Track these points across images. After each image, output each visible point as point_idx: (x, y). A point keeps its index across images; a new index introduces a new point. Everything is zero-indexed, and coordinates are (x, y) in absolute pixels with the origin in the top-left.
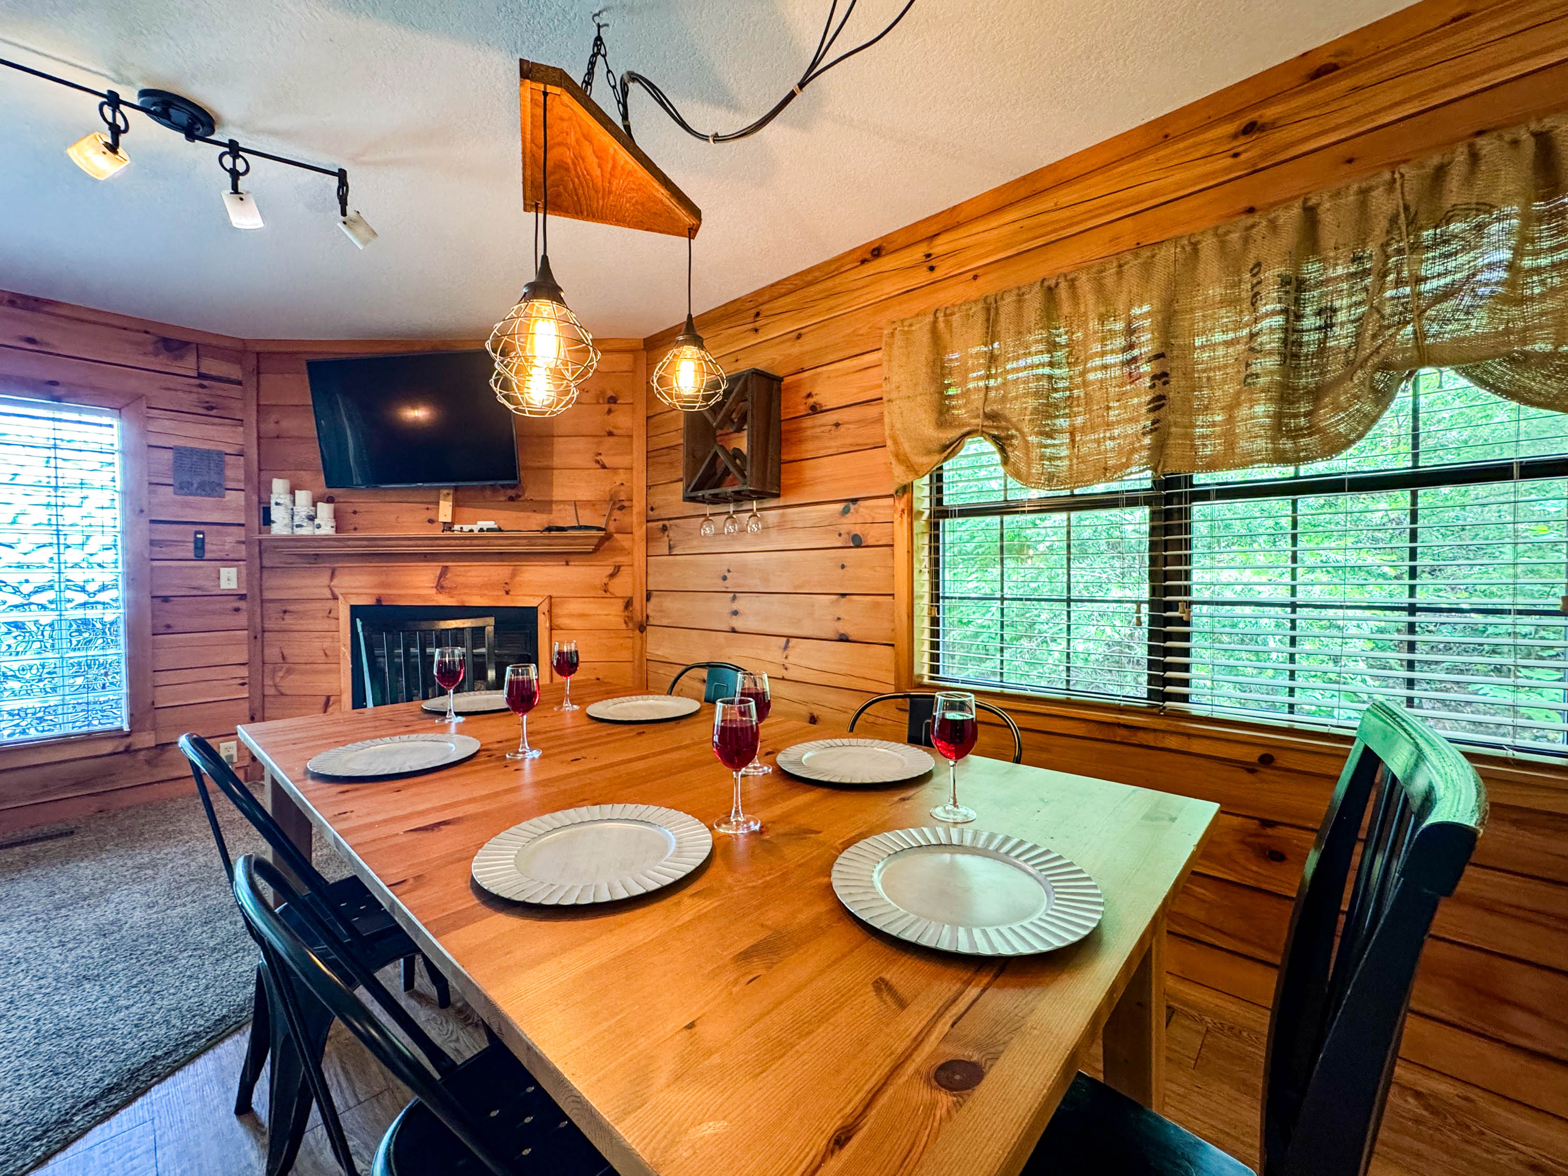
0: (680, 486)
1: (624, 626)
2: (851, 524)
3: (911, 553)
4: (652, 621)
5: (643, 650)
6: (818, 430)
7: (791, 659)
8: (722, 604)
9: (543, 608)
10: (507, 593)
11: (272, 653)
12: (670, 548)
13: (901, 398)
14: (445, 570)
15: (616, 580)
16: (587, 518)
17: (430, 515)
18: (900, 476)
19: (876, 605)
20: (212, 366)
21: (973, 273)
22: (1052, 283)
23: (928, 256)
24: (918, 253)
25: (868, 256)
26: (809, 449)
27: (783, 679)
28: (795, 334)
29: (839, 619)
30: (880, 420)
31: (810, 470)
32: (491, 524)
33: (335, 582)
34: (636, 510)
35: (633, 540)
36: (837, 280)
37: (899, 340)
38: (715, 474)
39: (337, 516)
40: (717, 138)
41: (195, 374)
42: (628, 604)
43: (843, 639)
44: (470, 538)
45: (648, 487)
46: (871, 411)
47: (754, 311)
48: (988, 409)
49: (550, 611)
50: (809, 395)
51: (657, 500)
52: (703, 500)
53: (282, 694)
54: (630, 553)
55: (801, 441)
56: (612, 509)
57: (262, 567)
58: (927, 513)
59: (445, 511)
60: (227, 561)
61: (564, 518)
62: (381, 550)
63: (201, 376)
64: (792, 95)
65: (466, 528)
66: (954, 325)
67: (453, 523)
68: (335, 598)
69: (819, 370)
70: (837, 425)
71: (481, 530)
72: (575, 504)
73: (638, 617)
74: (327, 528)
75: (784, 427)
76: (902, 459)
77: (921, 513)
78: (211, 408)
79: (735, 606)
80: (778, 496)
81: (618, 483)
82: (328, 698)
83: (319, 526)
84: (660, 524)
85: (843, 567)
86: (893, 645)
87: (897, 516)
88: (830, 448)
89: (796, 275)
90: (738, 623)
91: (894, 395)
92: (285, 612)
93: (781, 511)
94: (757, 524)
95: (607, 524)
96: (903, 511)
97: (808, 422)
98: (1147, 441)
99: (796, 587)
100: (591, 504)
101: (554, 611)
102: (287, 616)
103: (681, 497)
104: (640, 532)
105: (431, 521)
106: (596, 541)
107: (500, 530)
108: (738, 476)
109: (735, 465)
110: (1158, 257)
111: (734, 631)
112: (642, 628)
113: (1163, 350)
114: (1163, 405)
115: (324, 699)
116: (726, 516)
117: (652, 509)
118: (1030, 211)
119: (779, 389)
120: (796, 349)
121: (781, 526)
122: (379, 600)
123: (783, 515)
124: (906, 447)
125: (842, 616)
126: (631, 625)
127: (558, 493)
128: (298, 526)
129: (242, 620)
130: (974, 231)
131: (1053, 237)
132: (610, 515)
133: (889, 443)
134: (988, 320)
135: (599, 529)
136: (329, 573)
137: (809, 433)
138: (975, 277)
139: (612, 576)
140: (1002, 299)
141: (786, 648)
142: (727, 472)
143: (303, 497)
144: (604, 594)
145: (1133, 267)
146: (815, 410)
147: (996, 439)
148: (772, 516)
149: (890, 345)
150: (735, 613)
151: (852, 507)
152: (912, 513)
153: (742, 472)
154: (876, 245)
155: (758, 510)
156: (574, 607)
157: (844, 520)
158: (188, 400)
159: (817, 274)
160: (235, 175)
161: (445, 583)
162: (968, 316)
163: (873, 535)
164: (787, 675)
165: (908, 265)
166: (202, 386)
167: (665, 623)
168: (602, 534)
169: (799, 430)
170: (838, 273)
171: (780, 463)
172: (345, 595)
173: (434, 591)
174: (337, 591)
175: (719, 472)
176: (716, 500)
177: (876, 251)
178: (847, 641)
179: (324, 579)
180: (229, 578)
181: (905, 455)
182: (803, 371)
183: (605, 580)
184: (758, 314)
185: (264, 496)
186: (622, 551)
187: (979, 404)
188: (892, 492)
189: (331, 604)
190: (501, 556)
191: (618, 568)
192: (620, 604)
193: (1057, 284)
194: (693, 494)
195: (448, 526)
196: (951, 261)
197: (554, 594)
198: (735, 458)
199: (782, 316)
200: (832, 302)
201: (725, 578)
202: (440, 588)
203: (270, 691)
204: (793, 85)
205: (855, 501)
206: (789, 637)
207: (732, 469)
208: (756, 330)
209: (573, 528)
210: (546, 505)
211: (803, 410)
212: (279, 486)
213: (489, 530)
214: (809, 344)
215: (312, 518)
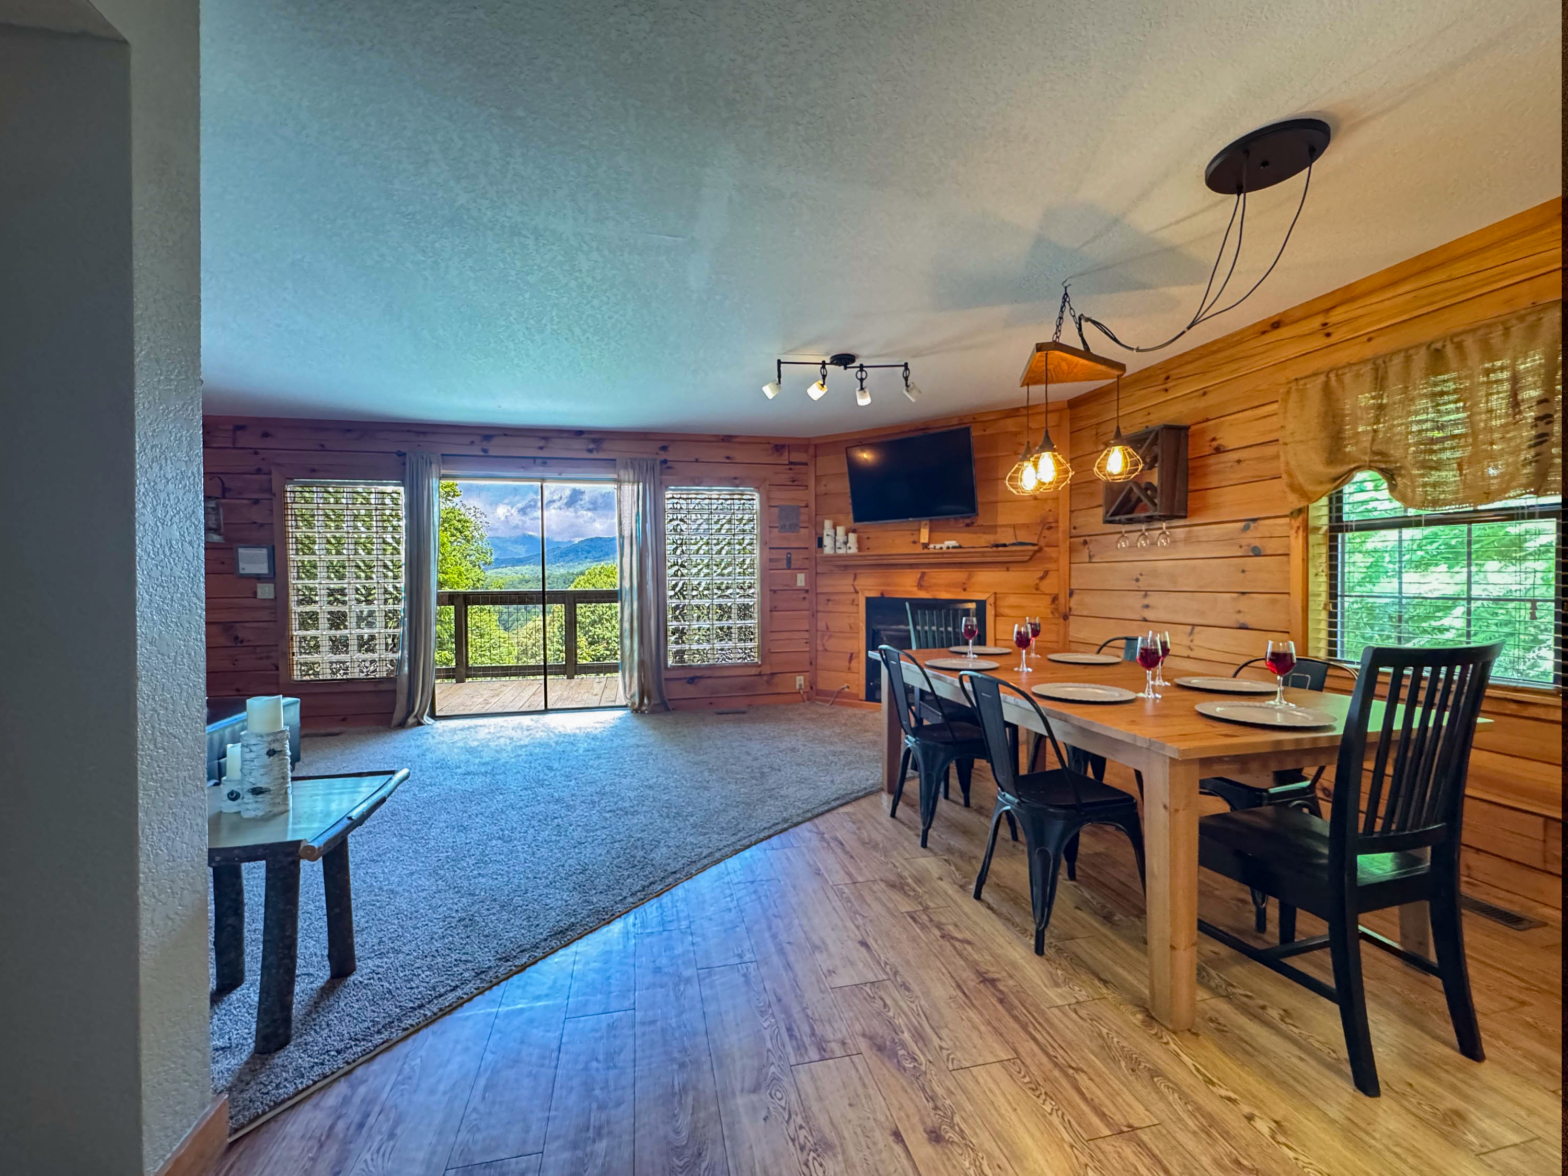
0: (1101, 511)
1: (1051, 616)
2: (1252, 538)
3: (1306, 560)
4: (1073, 612)
5: (1066, 634)
6: (1223, 465)
7: (1196, 642)
8: (1135, 601)
9: (991, 600)
10: (965, 590)
11: (821, 625)
12: (1090, 557)
13: (1295, 442)
14: (923, 574)
15: (1045, 582)
16: (1023, 536)
17: (915, 538)
18: (1295, 502)
19: (1274, 602)
20: (797, 457)
21: (1368, 336)
22: (1439, 345)
23: (1325, 324)
24: (1316, 322)
25: (1268, 328)
26: (1213, 481)
27: (1189, 657)
28: (1202, 392)
29: (1239, 612)
30: (1277, 457)
31: (1213, 497)
32: (952, 543)
33: (856, 583)
34: (1061, 529)
35: (1059, 552)
36: (1239, 348)
37: (1294, 396)
38: (1130, 501)
39: (859, 541)
40: (1138, 350)
41: (787, 462)
42: (1055, 599)
43: (1243, 627)
44: (941, 554)
45: (1071, 512)
46: (1271, 450)
47: (1165, 376)
48: (1374, 448)
49: (995, 603)
50: (1214, 439)
51: (1080, 520)
52: (1120, 522)
53: (826, 650)
54: (1057, 561)
55: (1205, 475)
56: (1043, 529)
57: (817, 573)
58: (1325, 528)
59: (924, 536)
60: (801, 569)
61: (1006, 537)
62: (885, 562)
63: (791, 463)
64: (1184, 332)
65: (938, 546)
66: (1346, 381)
67: (928, 544)
68: (857, 592)
69: (1222, 419)
70: (1239, 461)
71: (948, 548)
72: (1014, 527)
73: (1062, 609)
74: (854, 550)
75: (1191, 464)
76: (1295, 488)
77: (1318, 529)
78: (793, 481)
79: (1146, 602)
80: (1185, 517)
81: (1047, 509)
82: (852, 655)
83: (850, 548)
84: (1082, 539)
85: (1243, 571)
86: (1288, 632)
87: (1293, 532)
88: (1231, 479)
89: (1202, 346)
90: (1149, 614)
91: (1289, 440)
92: (828, 600)
93: (1187, 529)
94: (1165, 539)
95: (1038, 541)
96: (1298, 528)
97: (1212, 460)
98: (1528, 470)
99: (1201, 587)
100: (1026, 526)
101: (999, 603)
102: (830, 603)
103: (1101, 519)
104: (1064, 547)
105: (914, 542)
106: (1031, 553)
107: (960, 547)
108: (1149, 505)
109: (1147, 496)
110: (1544, 320)
111: (1145, 620)
112: (1066, 617)
113: (1547, 396)
114: (1546, 441)
115: (849, 655)
116: (1140, 533)
117: (1075, 528)
118: (1424, 282)
119: (1187, 436)
120: (1203, 403)
121: (1187, 540)
122: (882, 594)
123: (1189, 532)
124: (1301, 479)
125: (1242, 609)
126: (1057, 615)
127: (1001, 520)
128: (840, 548)
129: (805, 605)
130: (1369, 303)
131: (1447, 303)
132: (1041, 533)
133: (1284, 476)
134: (1376, 379)
135: (1034, 545)
136: (853, 576)
137: (1213, 468)
138: (1370, 340)
139: (1042, 578)
140: (1391, 360)
141: (1191, 633)
142: (1139, 500)
143: (841, 530)
144: (1035, 592)
145: (1517, 330)
146: (1218, 450)
147: (1382, 471)
148: (1180, 533)
149: (1285, 401)
150: (1147, 606)
151: (1252, 525)
152: (1307, 529)
153: (1151, 500)
154: (1276, 319)
155: (1167, 528)
156: (1012, 600)
157: (1244, 535)
158: (784, 478)
159: (1221, 345)
160: (862, 380)
161: (923, 583)
162: (1358, 376)
163: (1271, 546)
164: (1192, 654)
165: (1307, 332)
166: (790, 469)
167: (1085, 613)
168: (1036, 548)
169: (1206, 466)
170: (1240, 342)
171: (1187, 492)
172: (862, 590)
173: (916, 589)
174: (857, 588)
175: (1134, 499)
176: (1130, 521)
177: (1276, 324)
178: (1247, 629)
179: (850, 581)
180: (801, 580)
181: (1300, 485)
182: (1207, 420)
183: (1037, 581)
184: (1167, 378)
185: (818, 530)
186: (1050, 560)
187: (1367, 444)
188: (1288, 513)
189: (854, 596)
190: (961, 565)
191: (1046, 573)
192: (1048, 599)
193: (1444, 346)
194: (1113, 518)
195: (926, 546)
196: (1345, 329)
197: (998, 591)
198: (1147, 489)
199: (1189, 379)
200: (1234, 366)
201: (1137, 580)
202: (920, 586)
203: (820, 648)
204: (1184, 328)
205: (1254, 520)
206: (1194, 625)
207: (1143, 498)
208: (1166, 390)
209: (1014, 544)
210: (993, 529)
211: (1208, 450)
212: (828, 524)
213: (954, 547)
214: (1211, 399)
215: (846, 543)
